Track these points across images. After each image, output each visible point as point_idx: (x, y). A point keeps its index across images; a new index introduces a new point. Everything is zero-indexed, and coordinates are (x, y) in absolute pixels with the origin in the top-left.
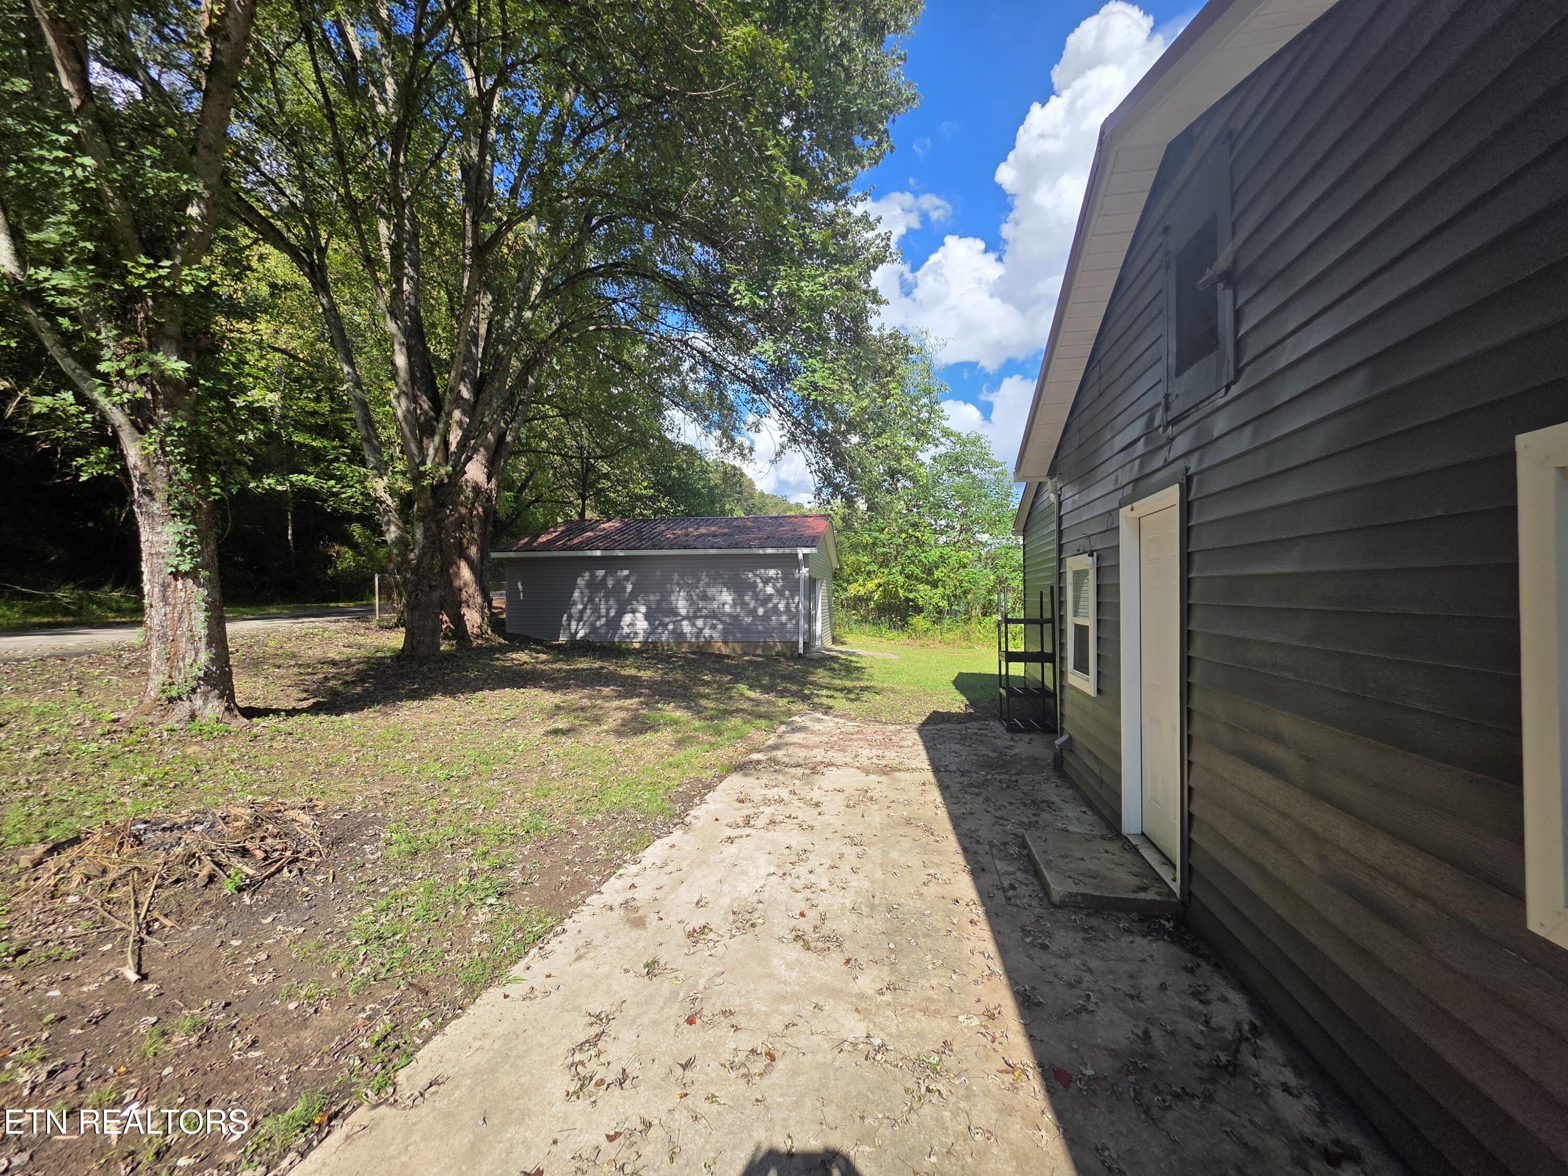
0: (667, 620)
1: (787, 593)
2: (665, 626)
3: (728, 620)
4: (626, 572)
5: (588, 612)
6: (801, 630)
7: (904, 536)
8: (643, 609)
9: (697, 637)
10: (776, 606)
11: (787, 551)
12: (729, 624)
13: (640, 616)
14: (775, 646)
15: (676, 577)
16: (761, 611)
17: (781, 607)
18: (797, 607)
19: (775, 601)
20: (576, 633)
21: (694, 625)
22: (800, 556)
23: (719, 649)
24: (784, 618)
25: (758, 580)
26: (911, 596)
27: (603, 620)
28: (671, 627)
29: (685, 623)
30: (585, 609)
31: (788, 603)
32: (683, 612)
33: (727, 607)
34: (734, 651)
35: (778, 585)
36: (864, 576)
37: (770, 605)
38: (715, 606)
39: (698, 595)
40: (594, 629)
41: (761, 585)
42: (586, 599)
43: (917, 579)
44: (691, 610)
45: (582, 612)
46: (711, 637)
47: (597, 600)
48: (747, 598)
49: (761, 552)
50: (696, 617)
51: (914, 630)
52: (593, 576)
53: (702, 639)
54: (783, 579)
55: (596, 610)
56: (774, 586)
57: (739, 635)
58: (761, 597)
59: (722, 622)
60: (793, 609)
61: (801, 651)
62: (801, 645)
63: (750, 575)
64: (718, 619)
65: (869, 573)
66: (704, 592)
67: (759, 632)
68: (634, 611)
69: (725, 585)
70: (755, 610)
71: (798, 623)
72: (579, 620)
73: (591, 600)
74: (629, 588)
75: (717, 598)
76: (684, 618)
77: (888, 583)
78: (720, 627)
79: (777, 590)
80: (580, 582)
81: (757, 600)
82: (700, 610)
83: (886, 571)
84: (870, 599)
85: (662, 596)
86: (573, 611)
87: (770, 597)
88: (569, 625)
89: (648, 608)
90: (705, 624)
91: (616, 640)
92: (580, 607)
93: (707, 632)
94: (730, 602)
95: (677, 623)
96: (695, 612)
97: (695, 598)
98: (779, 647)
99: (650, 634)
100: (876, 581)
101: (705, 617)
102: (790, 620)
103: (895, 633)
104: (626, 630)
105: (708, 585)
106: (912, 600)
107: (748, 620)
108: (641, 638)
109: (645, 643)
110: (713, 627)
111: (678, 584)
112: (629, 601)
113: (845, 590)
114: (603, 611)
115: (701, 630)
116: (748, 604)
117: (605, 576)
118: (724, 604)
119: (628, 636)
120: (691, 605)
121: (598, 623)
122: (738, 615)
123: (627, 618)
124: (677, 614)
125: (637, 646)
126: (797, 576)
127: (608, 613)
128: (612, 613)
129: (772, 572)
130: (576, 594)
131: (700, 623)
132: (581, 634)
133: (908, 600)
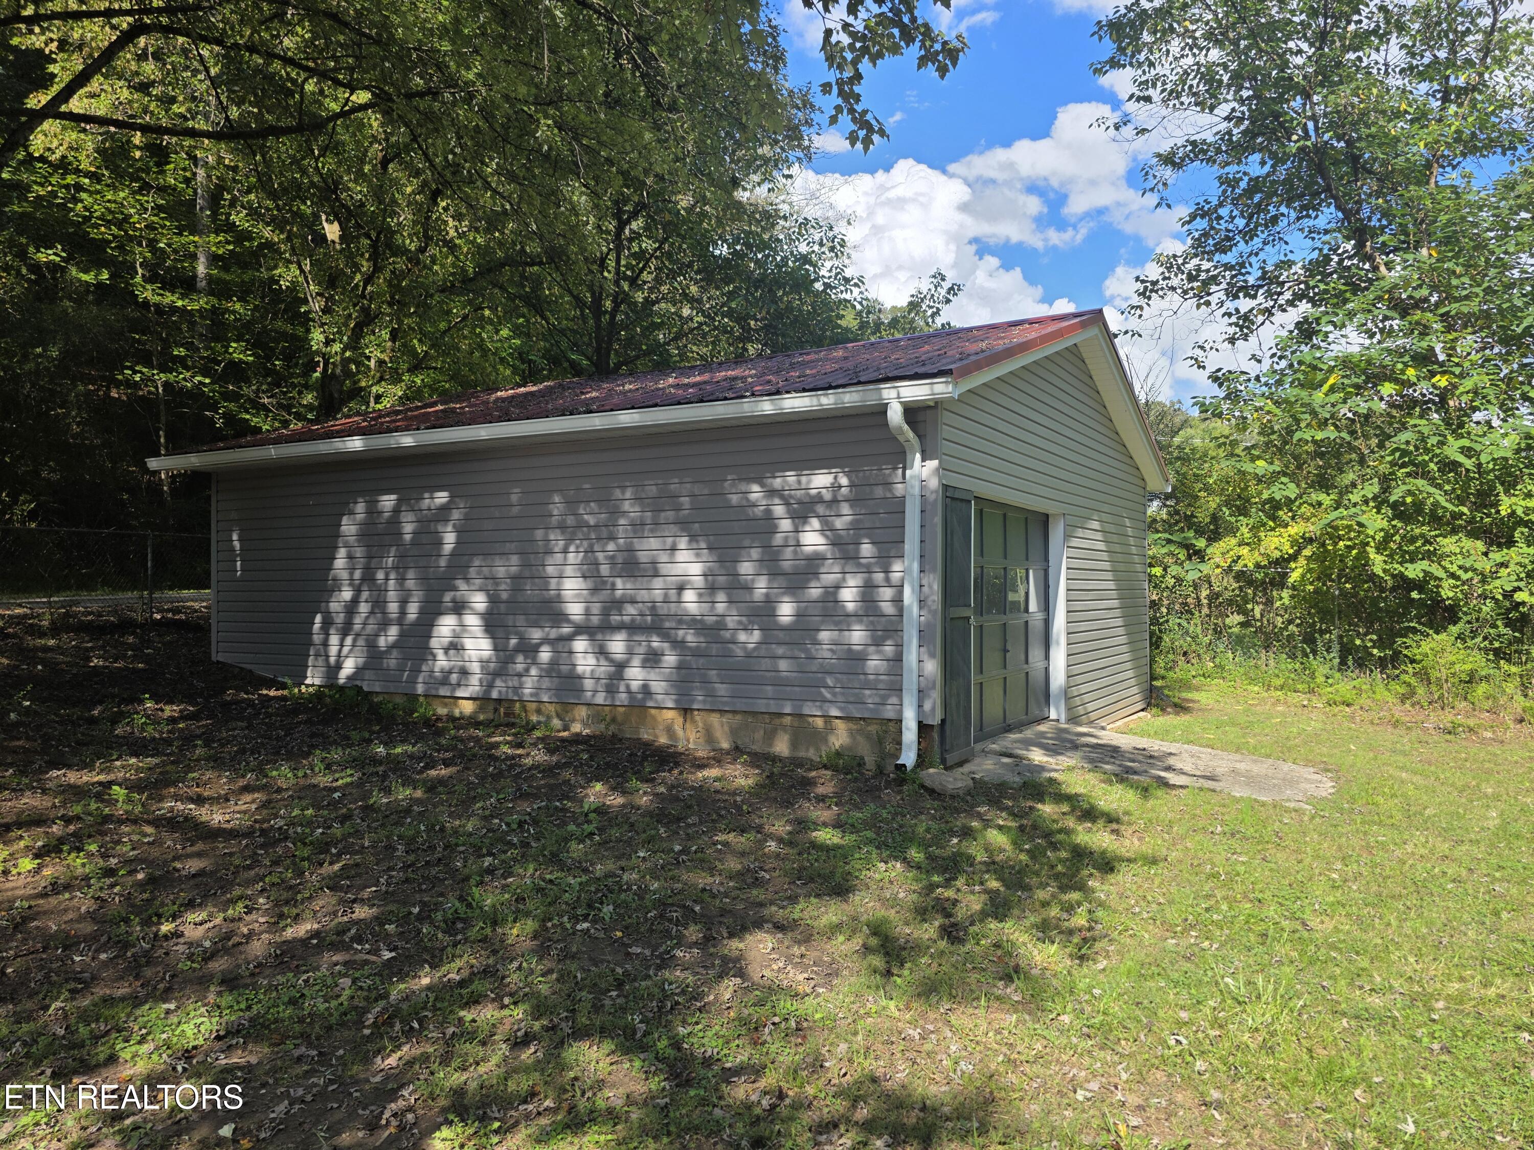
0: (536, 634)
1: (867, 549)
2: (531, 651)
3: (691, 638)
4: (442, 497)
5: (364, 608)
6: (910, 683)
7: (1388, 389)
8: (479, 601)
9: (611, 690)
10: (832, 593)
11: (850, 398)
12: (697, 653)
13: (472, 620)
14: (829, 728)
15: (557, 505)
16: (786, 611)
17: (849, 595)
18: (898, 600)
19: (829, 579)
20: (339, 667)
21: (602, 652)
22: (895, 414)
23: (669, 730)
24: (857, 636)
25: (779, 510)
26: (1413, 571)
27: (393, 632)
28: (545, 655)
29: (580, 645)
30: (355, 601)
31: (869, 588)
32: (575, 610)
33: (689, 596)
34: (710, 738)
35: (839, 523)
36: (1256, 515)
37: (815, 592)
38: (658, 595)
39: (612, 560)
40: (374, 657)
41: (786, 525)
42: (357, 574)
43: (1435, 519)
44: (596, 608)
45: (351, 608)
46: (646, 690)
47: (380, 575)
48: (746, 568)
49: (767, 407)
50: (608, 628)
51: (1424, 676)
52: (373, 511)
53: (623, 698)
54: (853, 501)
55: (379, 604)
56: (827, 529)
57: (722, 689)
58: (786, 565)
59: (679, 645)
60: (888, 608)
61: (908, 758)
62: (910, 734)
63: (756, 492)
64: (665, 635)
65: (1274, 506)
66: (630, 550)
67: (779, 683)
68: (459, 608)
69: (684, 525)
70: (769, 606)
71: (898, 659)
72: (344, 633)
73: (368, 577)
74: (450, 539)
75: (664, 569)
76: (581, 630)
77: (1332, 532)
78: (670, 659)
79: (836, 542)
80: (349, 527)
81: (774, 574)
82: (617, 604)
83: (1327, 500)
84: (1280, 582)
85: (525, 565)
86: (334, 606)
87: (816, 559)
88: (325, 644)
89: (493, 600)
90: (630, 653)
91: (420, 689)
92: (347, 594)
93: (636, 674)
94: (699, 581)
95: (562, 644)
96: (606, 613)
97: (605, 570)
98: (840, 737)
99: (496, 674)
100: (1295, 529)
101: (632, 628)
102: (877, 643)
103: (1362, 681)
104: (442, 662)
105: (638, 527)
106: (1420, 585)
107: (751, 638)
108: (474, 686)
109: (482, 700)
110: (652, 659)
111: (562, 527)
112: (446, 582)
113: (1199, 555)
114: (393, 608)
115: (621, 667)
116: (749, 589)
117: (396, 511)
118: (681, 588)
119: (444, 681)
120: (595, 590)
121: (382, 642)
122: (720, 626)
123: (446, 626)
124: (560, 617)
125: (467, 707)
126: (899, 489)
127: (403, 612)
128: (413, 610)
129: (821, 481)
130: (340, 562)
131: (617, 645)
132: (349, 667)
133: (1404, 584)
